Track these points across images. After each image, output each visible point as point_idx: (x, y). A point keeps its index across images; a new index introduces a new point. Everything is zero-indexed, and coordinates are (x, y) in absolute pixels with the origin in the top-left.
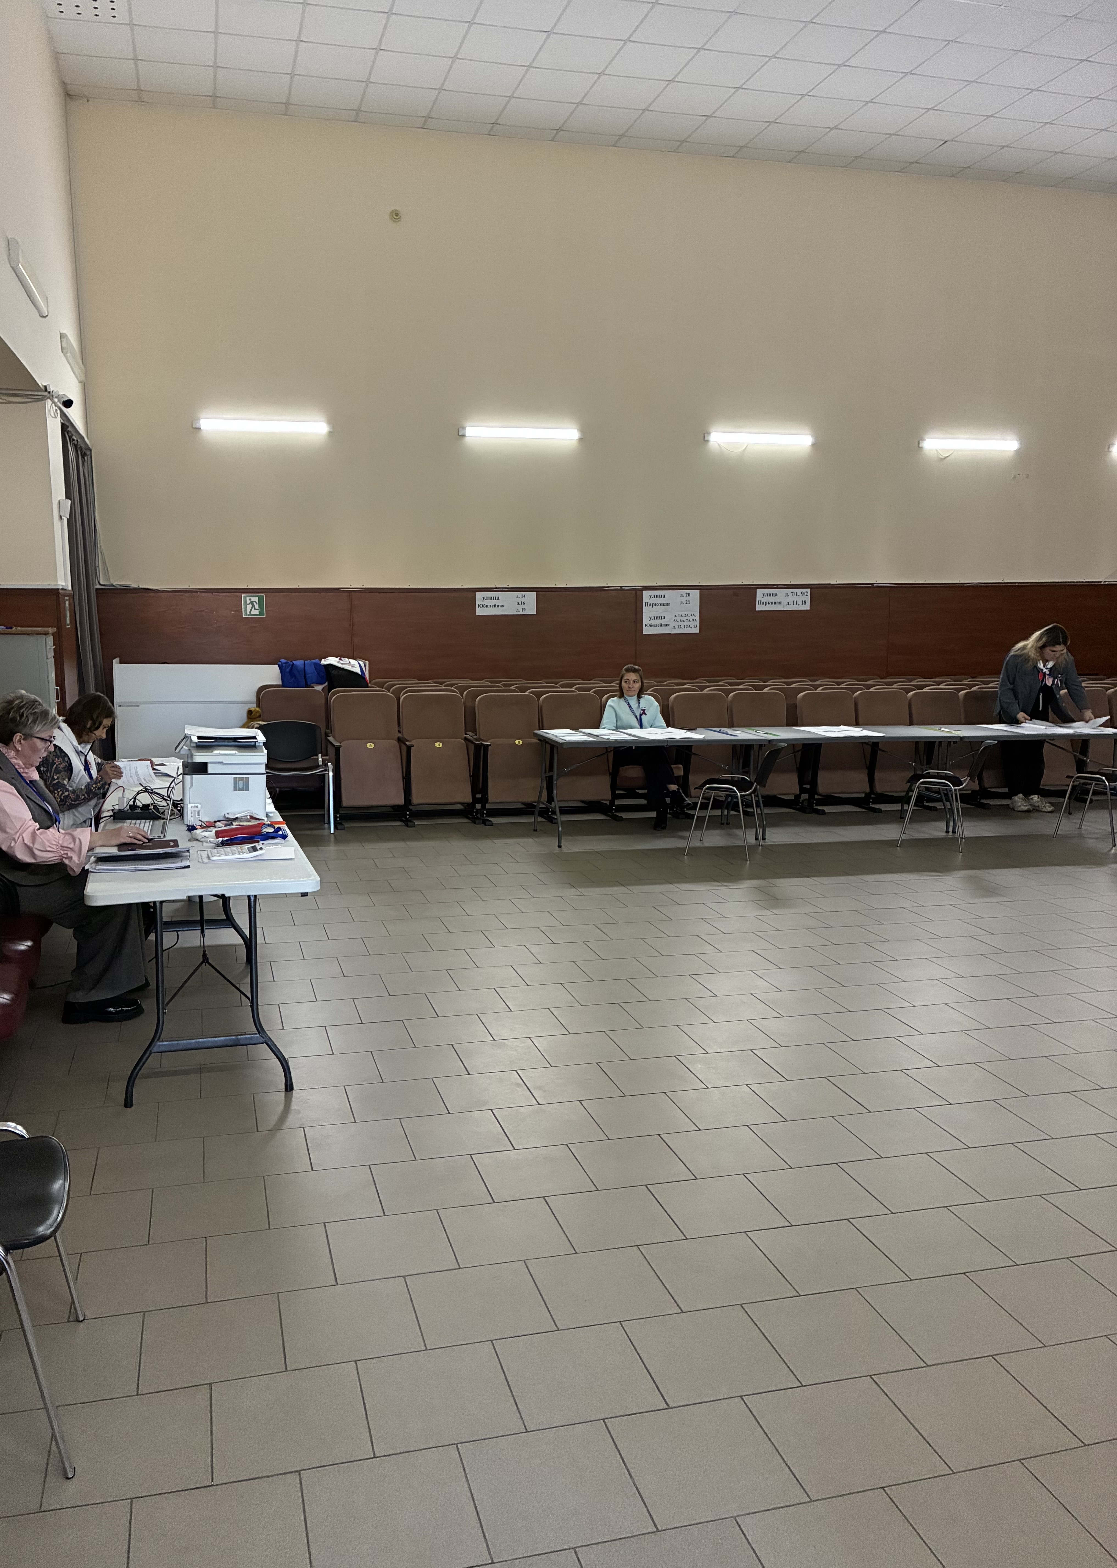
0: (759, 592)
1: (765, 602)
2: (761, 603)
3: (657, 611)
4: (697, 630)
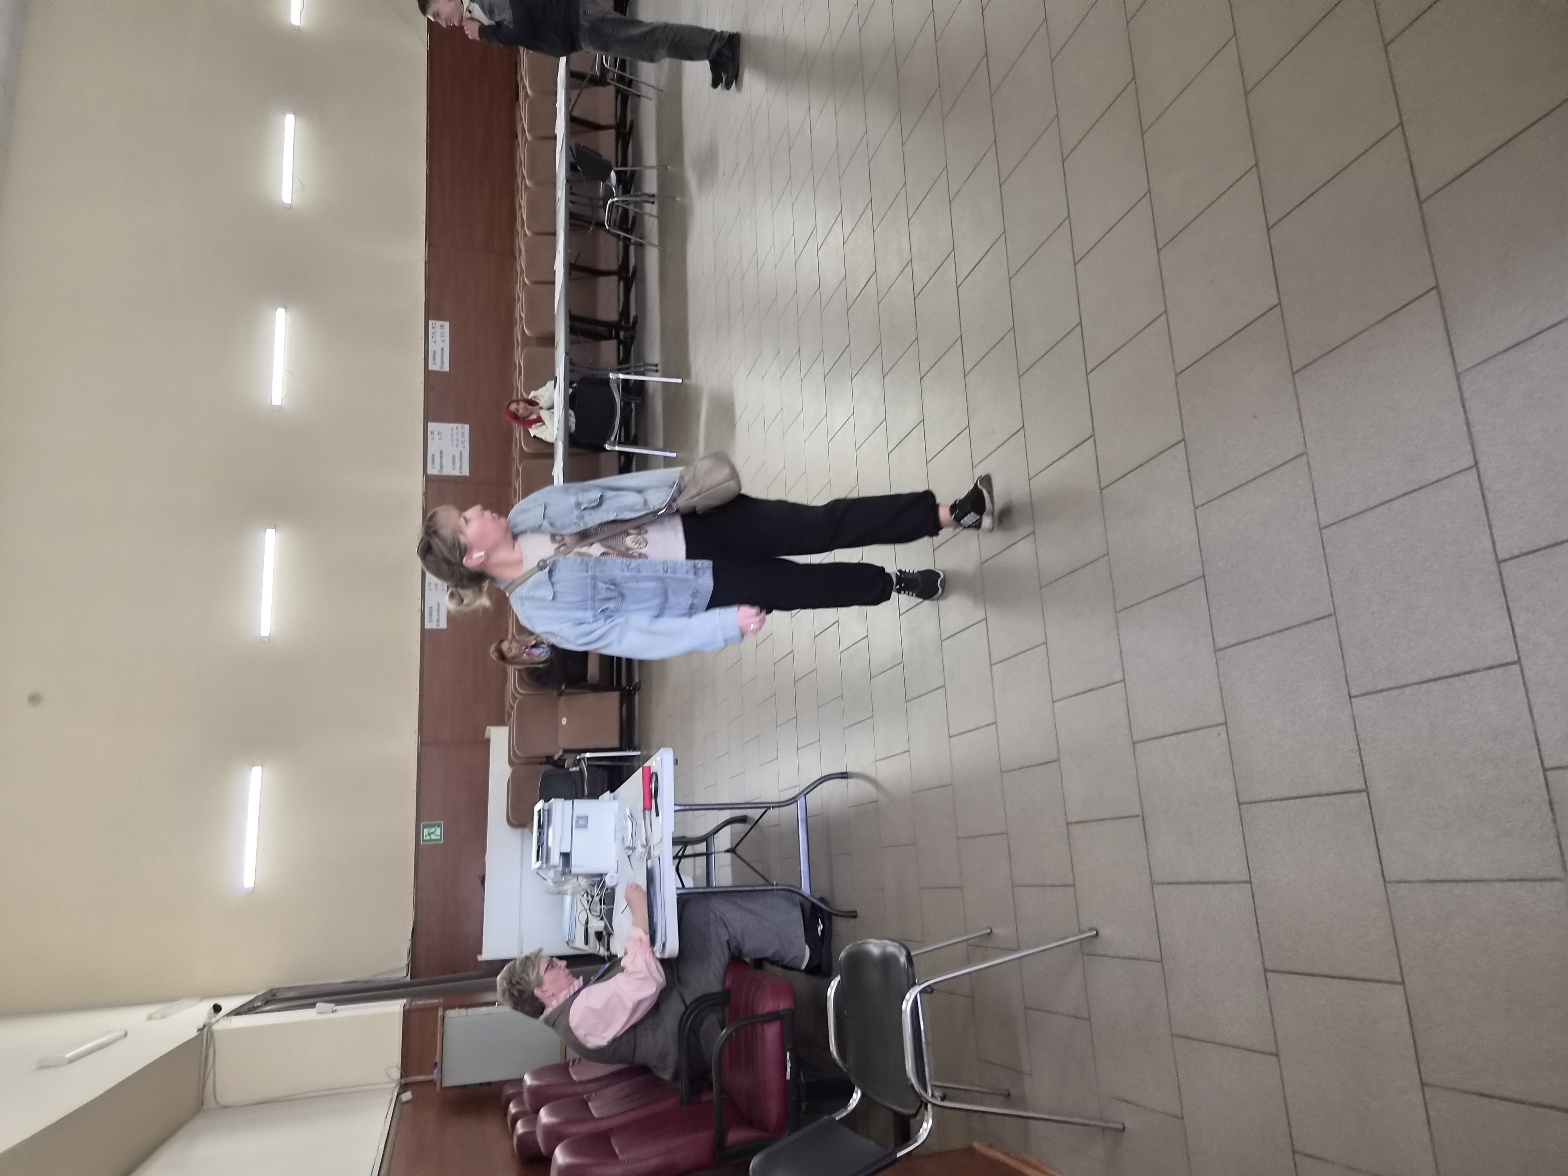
0: (431, 367)
1: (441, 362)
2: (442, 367)
3: (447, 461)
4: (467, 427)
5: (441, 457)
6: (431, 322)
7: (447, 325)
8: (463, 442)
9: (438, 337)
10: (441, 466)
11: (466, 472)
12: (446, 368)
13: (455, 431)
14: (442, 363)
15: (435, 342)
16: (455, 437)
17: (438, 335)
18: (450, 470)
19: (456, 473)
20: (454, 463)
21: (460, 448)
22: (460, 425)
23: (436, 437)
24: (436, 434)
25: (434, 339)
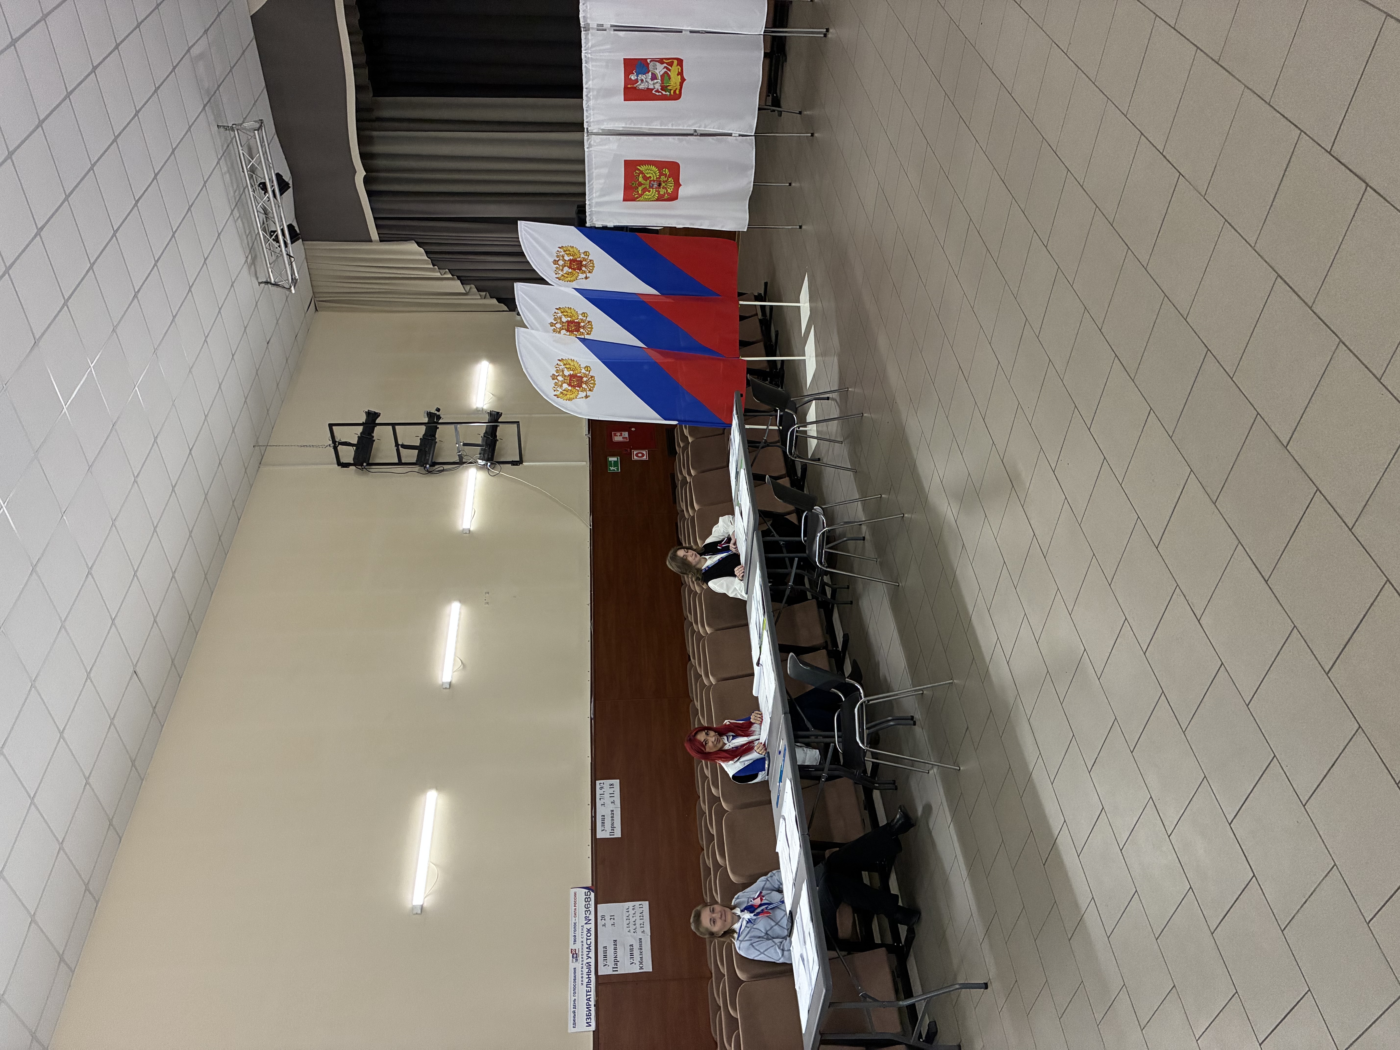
0: (600, 835)
1: (611, 828)
2: (612, 833)
3: (623, 954)
4: (646, 904)
5: (615, 949)
6: (598, 782)
7: (616, 782)
8: (642, 926)
9: (607, 800)
10: (616, 962)
11: (648, 967)
12: (618, 834)
13: (631, 912)
14: (613, 828)
15: (603, 805)
16: (632, 920)
17: (607, 796)
18: (628, 967)
19: (636, 969)
20: (632, 954)
21: (639, 935)
22: (637, 903)
23: (608, 922)
24: (608, 918)
25: (602, 801)
